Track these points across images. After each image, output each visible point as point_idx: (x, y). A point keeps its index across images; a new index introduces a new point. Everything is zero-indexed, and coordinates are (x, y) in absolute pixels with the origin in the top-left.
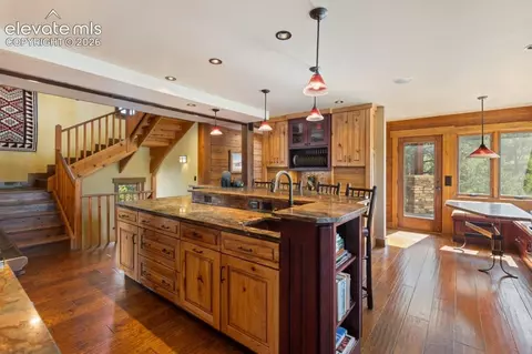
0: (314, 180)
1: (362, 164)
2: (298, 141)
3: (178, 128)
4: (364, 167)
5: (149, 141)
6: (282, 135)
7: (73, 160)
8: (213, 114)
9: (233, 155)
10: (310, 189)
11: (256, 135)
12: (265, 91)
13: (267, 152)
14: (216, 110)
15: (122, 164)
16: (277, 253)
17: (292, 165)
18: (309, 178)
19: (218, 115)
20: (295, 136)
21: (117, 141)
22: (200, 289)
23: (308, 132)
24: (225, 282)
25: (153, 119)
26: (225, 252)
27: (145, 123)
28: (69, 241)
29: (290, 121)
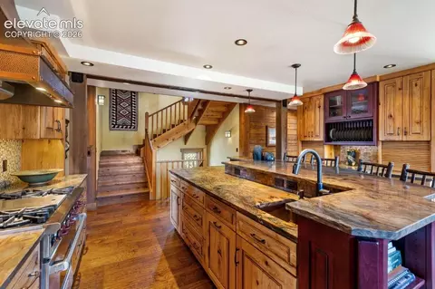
0: (355, 155)
1: (425, 138)
2: (335, 115)
3: (223, 109)
4: (429, 142)
5: (203, 120)
6: (318, 109)
7: (155, 136)
8: (247, 94)
9: (270, 130)
10: (350, 164)
11: (290, 111)
12: (295, 66)
13: (302, 126)
14: (249, 91)
15: (186, 138)
16: (293, 255)
17: (328, 139)
18: (349, 153)
19: (252, 94)
20: (331, 109)
21: (182, 121)
22: (219, 263)
23: (347, 104)
24: (240, 265)
25: (205, 103)
26: (240, 233)
27: (200, 107)
28: (148, 193)
29: (326, 94)
